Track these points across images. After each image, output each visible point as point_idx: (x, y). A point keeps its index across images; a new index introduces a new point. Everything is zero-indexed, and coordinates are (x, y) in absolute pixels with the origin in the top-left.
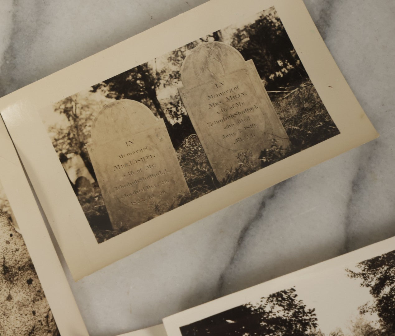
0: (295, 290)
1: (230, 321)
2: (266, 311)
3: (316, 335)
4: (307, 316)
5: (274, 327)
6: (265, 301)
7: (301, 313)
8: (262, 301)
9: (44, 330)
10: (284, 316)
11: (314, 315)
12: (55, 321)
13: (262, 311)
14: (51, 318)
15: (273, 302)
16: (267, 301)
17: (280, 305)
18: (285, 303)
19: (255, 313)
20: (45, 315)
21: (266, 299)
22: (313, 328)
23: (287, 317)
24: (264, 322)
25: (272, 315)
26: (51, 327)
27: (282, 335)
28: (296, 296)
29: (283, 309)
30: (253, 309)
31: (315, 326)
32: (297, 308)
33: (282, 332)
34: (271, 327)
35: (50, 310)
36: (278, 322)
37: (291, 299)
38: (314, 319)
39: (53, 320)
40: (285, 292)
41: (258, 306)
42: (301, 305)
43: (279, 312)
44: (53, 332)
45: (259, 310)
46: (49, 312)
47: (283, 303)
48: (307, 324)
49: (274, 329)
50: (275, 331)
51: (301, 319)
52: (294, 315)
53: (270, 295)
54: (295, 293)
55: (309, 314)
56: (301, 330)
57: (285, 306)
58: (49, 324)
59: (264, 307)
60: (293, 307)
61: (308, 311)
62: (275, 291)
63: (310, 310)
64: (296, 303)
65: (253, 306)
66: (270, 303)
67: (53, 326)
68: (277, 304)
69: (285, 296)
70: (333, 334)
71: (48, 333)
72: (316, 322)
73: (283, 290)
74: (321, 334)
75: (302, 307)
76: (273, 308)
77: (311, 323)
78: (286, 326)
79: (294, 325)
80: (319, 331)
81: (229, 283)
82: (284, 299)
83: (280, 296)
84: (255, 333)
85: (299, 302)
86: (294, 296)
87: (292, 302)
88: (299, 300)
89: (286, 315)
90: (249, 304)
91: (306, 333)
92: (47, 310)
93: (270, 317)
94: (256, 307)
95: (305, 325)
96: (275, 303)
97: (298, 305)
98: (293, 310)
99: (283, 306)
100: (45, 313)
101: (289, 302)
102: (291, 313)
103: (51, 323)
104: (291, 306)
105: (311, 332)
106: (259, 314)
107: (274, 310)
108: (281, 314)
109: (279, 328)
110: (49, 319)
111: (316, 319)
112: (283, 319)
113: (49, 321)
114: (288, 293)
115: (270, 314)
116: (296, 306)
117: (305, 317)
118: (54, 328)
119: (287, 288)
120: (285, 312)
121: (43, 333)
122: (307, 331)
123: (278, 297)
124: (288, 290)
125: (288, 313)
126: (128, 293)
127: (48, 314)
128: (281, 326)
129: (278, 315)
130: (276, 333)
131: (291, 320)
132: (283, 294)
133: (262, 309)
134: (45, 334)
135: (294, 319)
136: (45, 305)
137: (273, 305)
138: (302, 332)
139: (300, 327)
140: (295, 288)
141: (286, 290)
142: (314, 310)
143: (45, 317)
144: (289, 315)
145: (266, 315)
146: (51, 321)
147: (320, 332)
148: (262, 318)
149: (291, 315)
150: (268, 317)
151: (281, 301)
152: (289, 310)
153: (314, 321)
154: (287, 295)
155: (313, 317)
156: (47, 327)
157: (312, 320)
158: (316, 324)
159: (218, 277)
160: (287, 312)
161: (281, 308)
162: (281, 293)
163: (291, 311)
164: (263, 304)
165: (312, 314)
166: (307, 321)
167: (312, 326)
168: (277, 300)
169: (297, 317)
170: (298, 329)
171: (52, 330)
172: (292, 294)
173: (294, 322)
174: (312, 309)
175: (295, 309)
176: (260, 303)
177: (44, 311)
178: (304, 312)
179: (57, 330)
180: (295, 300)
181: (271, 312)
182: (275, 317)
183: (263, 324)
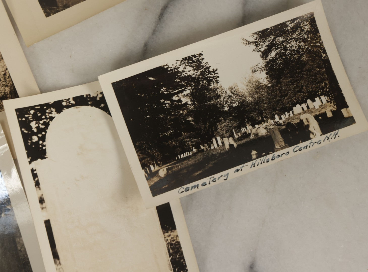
0: (202, 55)
1: (151, 79)
2: (179, 71)
3: (218, 89)
4: (211, 74)
5: (186, 83)
6: (179, 63)
7: (207, 72)
8: (176, 63)
9: (3, 84)
10: (193, 74)
11: (217, 73)
12: (11, 78)
13: (177, 71)
14: (8, 76)
15: (185, 64)
16: (180, 63)
17: (191, 66)
18: (195, 65)
19: (171, 72)
20: (3, 73)
21: (180, 62)
22: (215, 84)
23: (196, 75)
24: (178, 79)
25: (184, 74)
26: (8, 83)
27: (192, 89)
28: (203, 59)
29: (193, 69)
30: (169, 69)
31: (217, 82)
32: (204, 68)
33: (192, 87)
34: (183, 83)
35: (7, 69)
36: (189, 79)
37: (199, 61)
38: (217, 77)
39: (10, 77)
40: (194, 56)
41: (173, 67)
42: (207, 66)
43: (190, 71)
44: (10, 86)
45: (174, 70)
46: (6, 71)
47: (193, 65)
48: (212, 80)
49: (185, 85)
50: (186, 86)
51: (206, 76)
52: (201, 74)
53: (183, 58)
54: (202, 57)
55: (212, 73)
56: (206, 85)
57: (194, 67)
58: (6, 80)
59: (178, 67)
60: (201, 68)
61: (212, 71)
62: (187, 56)
63: (214, 70)
64: (203, 65)
65: (170, 67)
66: (183, 65)
67: (9, 82)
68: (188, 65)
69: (194, 59)
70: (231, 88)
71: (5, 87)
72: (218, 79)
73: (193, 55)
74: (222, 88)
75: (208, 68)
76: (186, 69)
77: (215, 80)
78: (195, 82)
79: (201, 81)
80: (220, 85)
81: (152, 50)
82: (194, 62)
83: (190, 59)
84: (171, 88)
85: (206, 63)
86: (201, 59)
87: (200, 64)
88: (205, 63)
89: (195, 74)
90: (167, 65)
91: (210, 87)
92: (5, 69)
93: (182, 75)
94: (172, 67)
95: (210, 81)
96: (187, 64)
97: (204, 66)
98: (200, 70)
99: (193, 67)
100: (3, 71)
101: (198, 63)
102: (199, 72)
103: (8, 80)
104: (199, 67)
105: (214, 86)
106: (174, 73)
107: (185, 70)
108: (191, 73)
109: (189, 84)
110: (6, 76)
111: (218, 77)
112: (192, 76)
113: (6, 78)
114: (197, 57)
115: (183, 73)
116: (203, 66)
117: (210, 75)
118: (11, 83)
119: (196, 53)
120: (194, 72)
121: (2, 87)
122: (211, 86)
123: (189, 60)
124: (197, 54)
125: (197, 73)
126: (71, 57)
127: (5, 72)
128: (191, 82)
129: (189, 74)
130: (187, 87)
131: (199, 78)
132: (193, 58)
133: (176, 69)
134: (3, 88)
135: (201, 77)
136: (3, 65)
137: (185, 66)
138: (207, 86)
139: (206, 83)
140: (202, 53)
141: (196, 55)
142: (217, 70)
143: (3, 75)
144: (197, 74)
145: (180, 74)
146: (8, 77)
147: (221, 87)
148: (177, 76)
149: (199, 74)
150: (181, 75)
151: (191, 63)
152: (197, 70)
153: (216, 78)
154: (196, 59)
155: (216, 75)
156: (5, 82)
157: (215, 78)
158: (218, 80)
159: (142, 45)
160: (196, 71)
161: (192, 68)
162: (192, 56)
163: (199, 70)
164: (177, 65)
165: (215, 73)
166: (211, 78)
167: (215, 82)
168: (189, 62)
169: (203, 76)
170: (204, 84)
171: (9, 85)
172: (200, 57)
173: (201, 79)
174: (215, 69)
175: (202, 69)
176: (175, 65)
177: (2, 70)
178: (209, 71)
179: (13, 84)
180: (202, 62)
181: (183, 71)
182: (186, 75)
183: (177, 80)
